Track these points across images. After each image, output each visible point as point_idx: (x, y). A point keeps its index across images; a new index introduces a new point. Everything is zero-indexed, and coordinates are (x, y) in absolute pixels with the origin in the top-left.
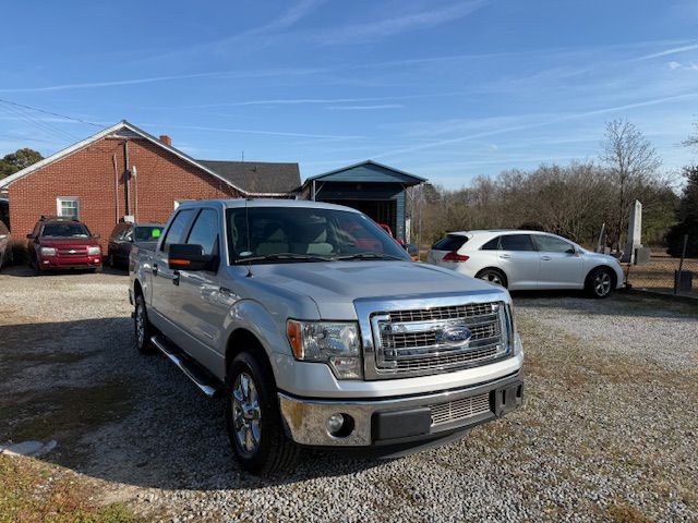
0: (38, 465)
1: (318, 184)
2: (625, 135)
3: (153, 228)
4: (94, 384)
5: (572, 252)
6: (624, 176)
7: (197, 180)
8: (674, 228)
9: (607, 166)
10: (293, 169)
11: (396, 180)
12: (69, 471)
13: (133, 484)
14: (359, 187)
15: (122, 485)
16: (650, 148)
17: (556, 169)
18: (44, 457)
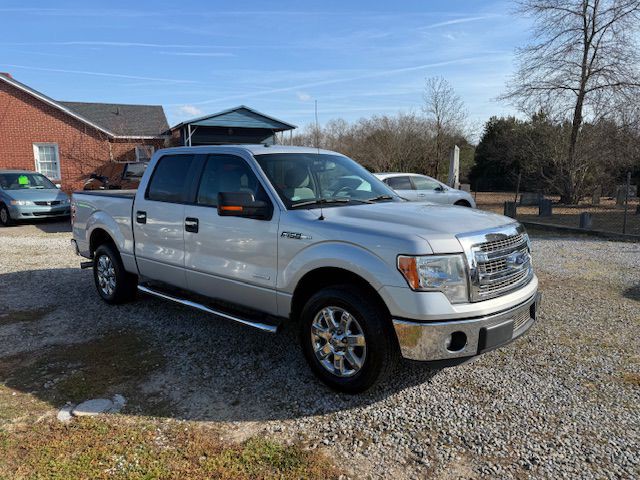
0: (130, 420)
1: (193, 128)
2: (441, 90)
3: (19, 175)
4: (89, 338)
5: (440, 189)
6: (439, 126)
7: (58, 123)
8: (474, 169)
9: (426, 116)
10: (158, 111)
11: (269, 126)
12: (169, 420)
13: (246, 419)
14: (230, 131)
15: (239, 424)
16: (460, 102)
17: (385, 120)
18: (126, 411)
